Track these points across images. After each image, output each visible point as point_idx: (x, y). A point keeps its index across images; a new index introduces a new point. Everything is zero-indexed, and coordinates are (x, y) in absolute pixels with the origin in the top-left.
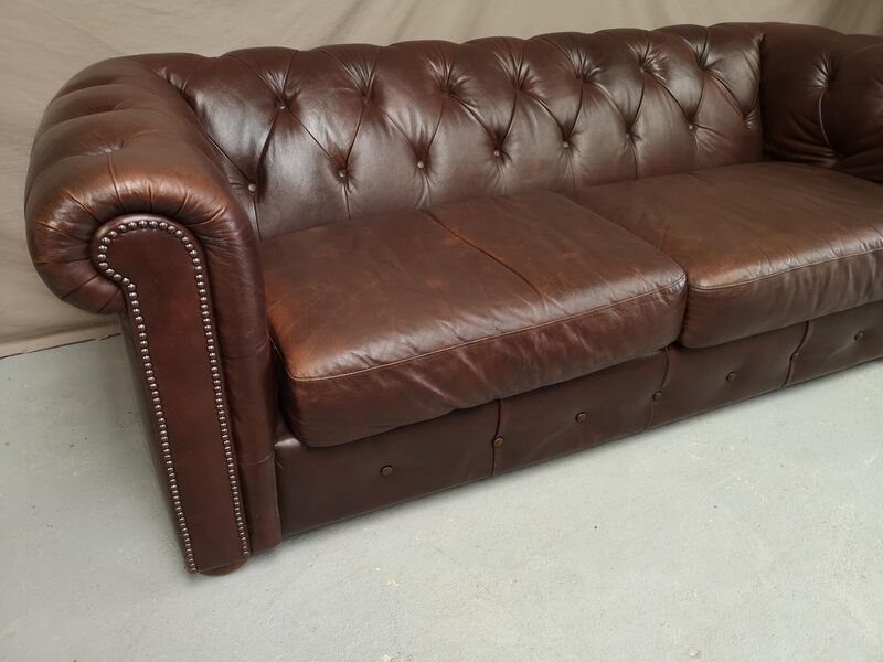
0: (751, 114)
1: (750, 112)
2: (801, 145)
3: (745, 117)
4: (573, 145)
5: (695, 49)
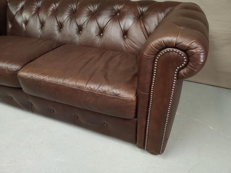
4: (82, 32)
5: (141, 9)
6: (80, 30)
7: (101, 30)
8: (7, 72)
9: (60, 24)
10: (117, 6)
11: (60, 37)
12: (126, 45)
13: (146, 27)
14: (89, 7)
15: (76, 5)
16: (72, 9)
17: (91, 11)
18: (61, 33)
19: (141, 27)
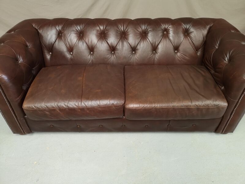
1: (199, 49)
3: (197, 51)
4: (135, 53)
5: (186, 27)
6: (133, 51)
7: (154, 48)
8: (114, 108)
9: (112, 48)
10: (164, 26)
11: (114, 60)
12: (179, 59)
13: (194, 42)
14: (138, 29)
15: (123, 28)
16: (120, 32)
17: (140, 32)
18: (116, 56)
19: (190, 43)
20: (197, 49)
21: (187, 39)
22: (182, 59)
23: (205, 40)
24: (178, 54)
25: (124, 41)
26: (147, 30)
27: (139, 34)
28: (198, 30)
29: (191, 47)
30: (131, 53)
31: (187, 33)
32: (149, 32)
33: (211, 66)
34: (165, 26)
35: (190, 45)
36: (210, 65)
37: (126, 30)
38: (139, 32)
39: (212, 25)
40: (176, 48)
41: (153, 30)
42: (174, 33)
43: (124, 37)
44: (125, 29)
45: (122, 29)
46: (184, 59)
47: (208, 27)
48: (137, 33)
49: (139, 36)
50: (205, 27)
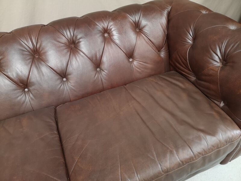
0: (163, 49)
1: (162, 48)
2: (181, 67)
3: (159, 51)
4: (67, 79)
5: (134, 20)
6: (63, 78)
7: (97, 64)
9: (21, 84)
10: (101, 25)
11: (32, 102)
12: (139, 70)
13: (152, 39)
14: (59, 40)
15: (31, 42)
16: (29, 52)
17: (65, 44)
18: (33, 95)
19: (147, 42)
20: (159, 49)
21: (141, 37)
22: (142, 69)
23: (166, 34)
24: (135, 63)
25: (40, 65)
26: (76, 37)
27: (65, 48)
28: (154, 20)
29: (151, 48)
30: (61, 82)
31: (138, 28)
32: (81, 40)
33: (190, 70)
34: (103, 25)
35: (149, 46)
36: (186, 70)
37: (38, 46)
38: (62, 45)
39: (170, 8)
40: (130, 55)
41: (86, 35)
42: (120, 32)
43: (39, 58)
44: (35, 44)
45: (31, 46)
46: (146, 68)
47: (165, 13)
48: (59, 47)
49: (65, 51)
50: (162, 14)
